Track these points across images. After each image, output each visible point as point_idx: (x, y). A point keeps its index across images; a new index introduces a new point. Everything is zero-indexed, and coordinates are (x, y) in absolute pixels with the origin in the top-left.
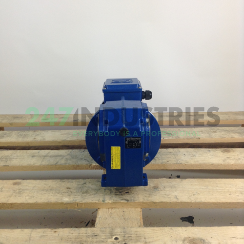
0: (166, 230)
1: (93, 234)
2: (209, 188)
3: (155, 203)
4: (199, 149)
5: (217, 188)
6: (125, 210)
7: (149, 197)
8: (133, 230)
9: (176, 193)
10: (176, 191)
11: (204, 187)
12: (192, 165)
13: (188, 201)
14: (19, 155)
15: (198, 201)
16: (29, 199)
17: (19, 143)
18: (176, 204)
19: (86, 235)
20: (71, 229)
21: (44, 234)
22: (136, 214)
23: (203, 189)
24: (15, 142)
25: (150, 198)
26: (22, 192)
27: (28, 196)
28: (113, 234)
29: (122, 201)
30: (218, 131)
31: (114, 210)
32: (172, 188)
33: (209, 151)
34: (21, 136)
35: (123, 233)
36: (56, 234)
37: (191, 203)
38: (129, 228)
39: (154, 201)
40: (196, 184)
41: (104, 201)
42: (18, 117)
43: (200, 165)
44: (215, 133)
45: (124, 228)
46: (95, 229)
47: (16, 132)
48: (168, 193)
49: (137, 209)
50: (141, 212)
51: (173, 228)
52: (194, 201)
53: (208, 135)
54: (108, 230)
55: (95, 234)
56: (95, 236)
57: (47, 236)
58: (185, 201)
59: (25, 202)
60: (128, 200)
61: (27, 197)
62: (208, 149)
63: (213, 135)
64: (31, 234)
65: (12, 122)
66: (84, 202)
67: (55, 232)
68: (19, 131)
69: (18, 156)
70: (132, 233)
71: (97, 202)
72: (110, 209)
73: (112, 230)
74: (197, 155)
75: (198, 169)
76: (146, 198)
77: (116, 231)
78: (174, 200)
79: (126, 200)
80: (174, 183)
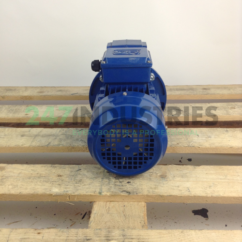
0: (176, 234)
1: (85, 238)
2: (228, 178)
3: (162, 196)
4: (215, 129)
5: (238, 178)
6: (126, 203)
7: (155, 188)
8: (135, 233)
9: (188, 184)
10: (187, 182)
11: (222, 177)
12: (207, 149)
13: (204, 195)
14: (7, 133)
15: (215, 195)
16: (12, 188)
17: (8, 119)
18: (189, 197)
19: (76, 238)
20: (59, 229)
21: (26, 237)
22: (139, 209)
23: (221, 179)
24: (5, 119)
25: (156, 190)
26: (4, 180)
27: (11, 185)
28: (110, 238)
29: (122, 194)
30: (236, 106)
31: (112, 204)
32: (182, 177)
33: (227, 131)
34: (13, 111)
35: (122, 237)
36: (40, 237)
37: (207, 197)
38: (130, 230)
39: (161, 194)
40: (212, 172)
41: (100, 193)
42: (11, 90)
43: (216, 148)
44: (233, 110)
45: (124, 230)
46: (88, 230)
47: (7, 106)
48: (178, 184)
49: (140, 203)
50: (146, 207)
51: (185, 231)
52: (210, 195)
53: (225, 112)
54: (104, 233)
55: (88, 238)
56: (88, 240)
57: (29, 238)
58: (199, 195)
59: (7, 192)
60: (129, 193)
61: (10, 187)
62: (225, 129)
63: (231, 111)
64: (9, 235)
65: (4, 94)
66: (76, 194)
67: (39, 233)
68: (10, 106)
69: (5, 135)
70: (133, 237)
71: (93, 194)
72: (108, 203)
73: (109, 232)
74: (213, 137)
75: (214, 152)
76: (151, 190)
77: (113, 234)
78: (186, 194)
79: (127, 192)
80: (185, 171)
